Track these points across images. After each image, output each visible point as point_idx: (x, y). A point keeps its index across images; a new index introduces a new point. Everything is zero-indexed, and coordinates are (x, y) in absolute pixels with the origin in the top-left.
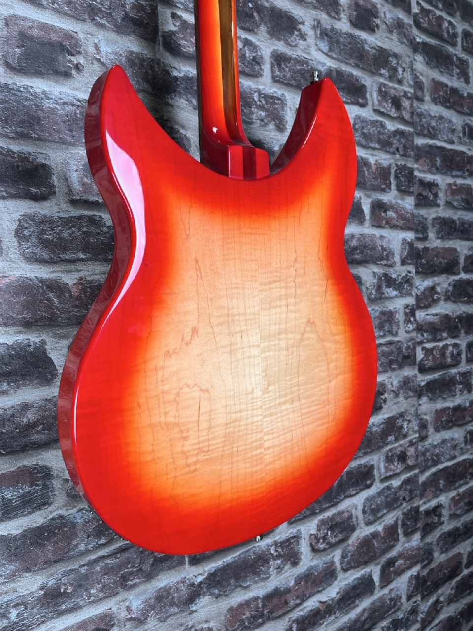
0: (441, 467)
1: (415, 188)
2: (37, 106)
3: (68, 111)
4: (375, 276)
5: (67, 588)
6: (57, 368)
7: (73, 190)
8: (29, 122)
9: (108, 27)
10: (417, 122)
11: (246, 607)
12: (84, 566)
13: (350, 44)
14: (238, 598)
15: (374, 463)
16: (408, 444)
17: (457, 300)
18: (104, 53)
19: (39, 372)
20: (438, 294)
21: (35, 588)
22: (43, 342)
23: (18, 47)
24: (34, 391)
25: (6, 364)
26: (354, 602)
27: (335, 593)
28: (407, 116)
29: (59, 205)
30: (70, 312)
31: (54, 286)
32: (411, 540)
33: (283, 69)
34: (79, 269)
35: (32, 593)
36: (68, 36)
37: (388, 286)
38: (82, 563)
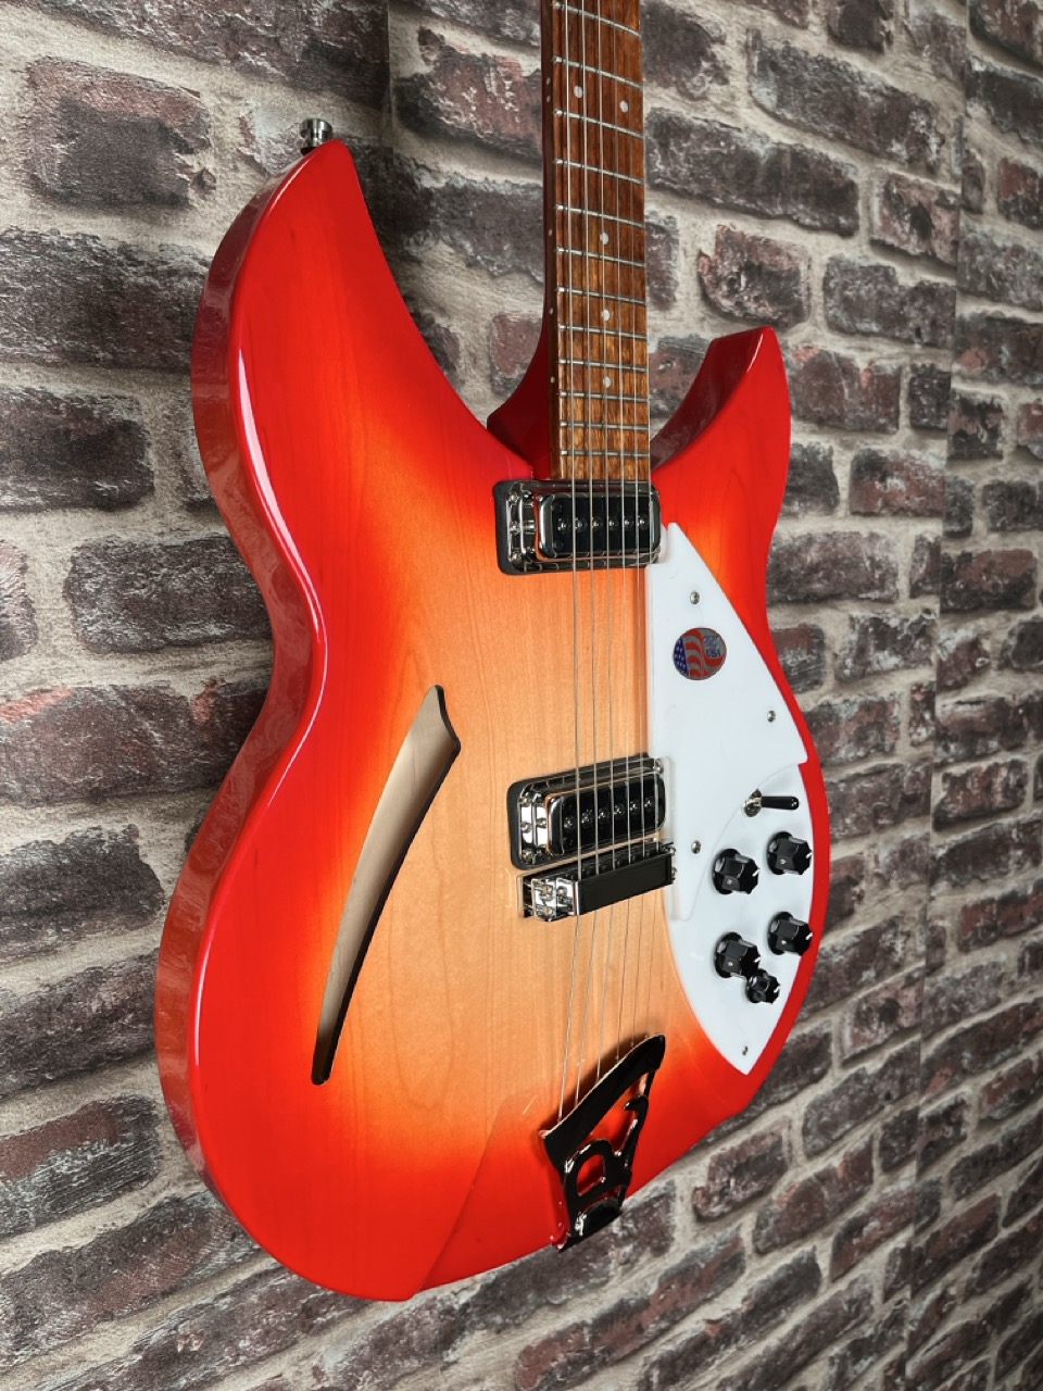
0: (966, 1024)
1: (952, 421)
2: (107, 282)
3: (181, 290)
4: (853, 627)
5: (190, 1344)
6: (164, 885)
7: (194, 481)
8: (91, 325)
9: (273, 75)
10: (964, 263)
11: (558, 1344)
12: (224, 1296)
13: (826, 85)
14: (543, 1327)
15: (832, 1029)
16: (903, 983)
17: (1024, 667)
18: (261, 142)
19: (124, 898)
20: (986, 655)
21: (123, 1350)
22: (132, 832)
23: (60, 139)
24: (113, 941)
25: (51, 888)
26: (776, 1315)
27: (740, 1299)
28: (942, 251)
29: (162, 516)
30: (190, 759)
31: (154, 705)
32: (897, 1179)
33: (673, 155)
34: (209, 659)
35: (118, 1360)
36: (179, 104)
37: (880, 647)
38: (220, 1290)
